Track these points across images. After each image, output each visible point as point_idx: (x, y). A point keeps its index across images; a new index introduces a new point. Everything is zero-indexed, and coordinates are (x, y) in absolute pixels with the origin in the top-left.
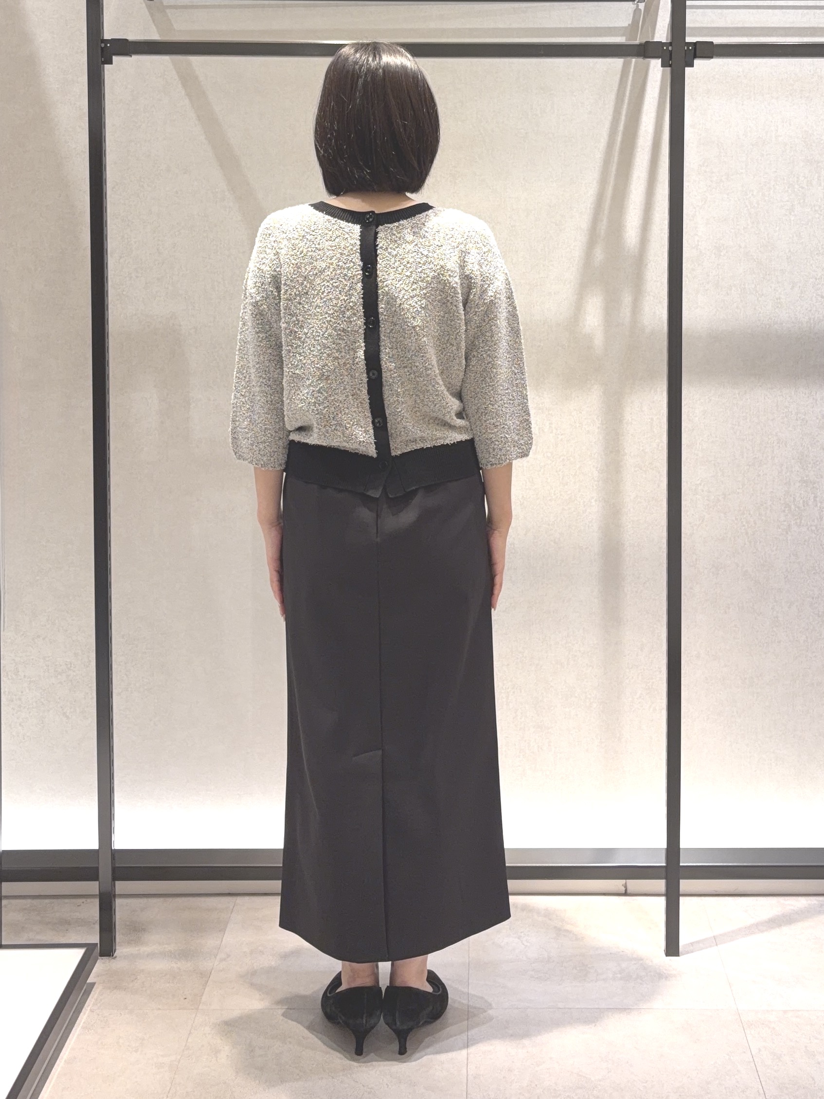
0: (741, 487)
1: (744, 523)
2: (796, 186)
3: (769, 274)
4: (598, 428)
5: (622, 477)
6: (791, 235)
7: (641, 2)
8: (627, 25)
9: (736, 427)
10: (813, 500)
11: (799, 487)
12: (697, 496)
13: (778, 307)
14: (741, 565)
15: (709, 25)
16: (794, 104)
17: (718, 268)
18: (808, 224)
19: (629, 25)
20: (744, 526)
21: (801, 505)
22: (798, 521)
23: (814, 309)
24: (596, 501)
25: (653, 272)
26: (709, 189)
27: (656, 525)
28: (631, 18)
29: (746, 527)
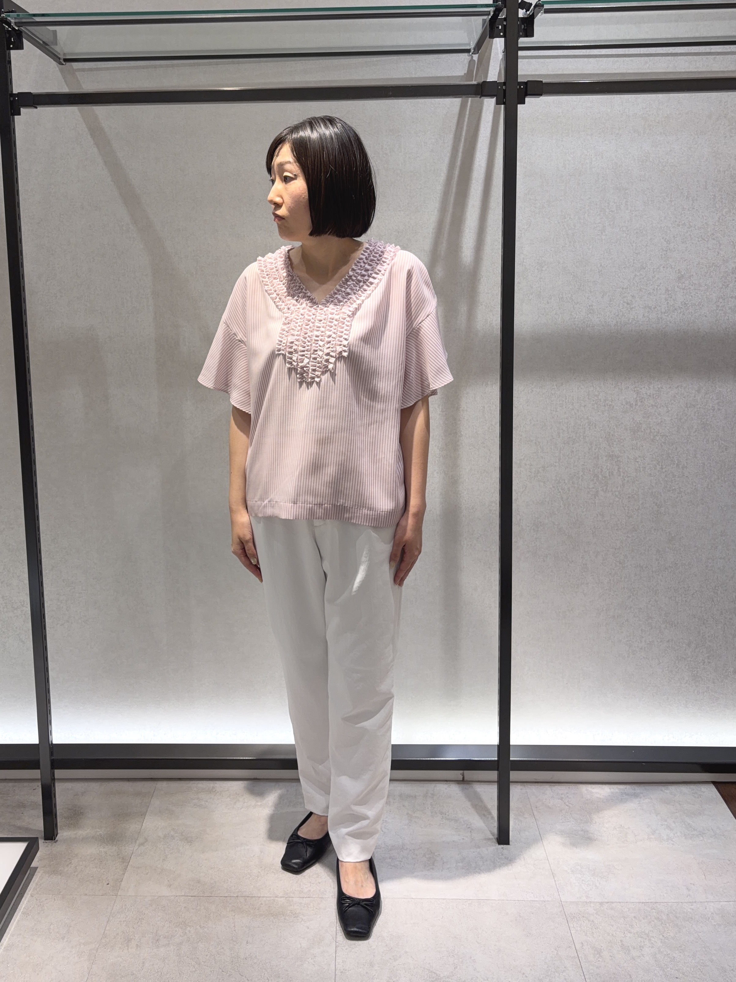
0: (558, 461)
1: (560, 490)
2: (607, 210)
3: (583, 286)
4: (439, 414)
5: (459, 454)
6: (602, 252)
7: (475, 54)
8: (463, 74)
9: (554, 413)
10: (617, 471)
11: (606, 460)
12: (522, 469)
13: (590, 313)
14: (557, 524)
15: (533, 73)
16: (605, 140)
17: (540, 281)
18: (617, 242)
19: (465, 74)
20: (560, 492)
21: (608, 475)
22: (605, 488)
23: (621, 314)
24: (437, 473)
25: (485, 285)
26: (533, 214)
27: (487, 492)
28: (467, 67)
29: (562, 493)
